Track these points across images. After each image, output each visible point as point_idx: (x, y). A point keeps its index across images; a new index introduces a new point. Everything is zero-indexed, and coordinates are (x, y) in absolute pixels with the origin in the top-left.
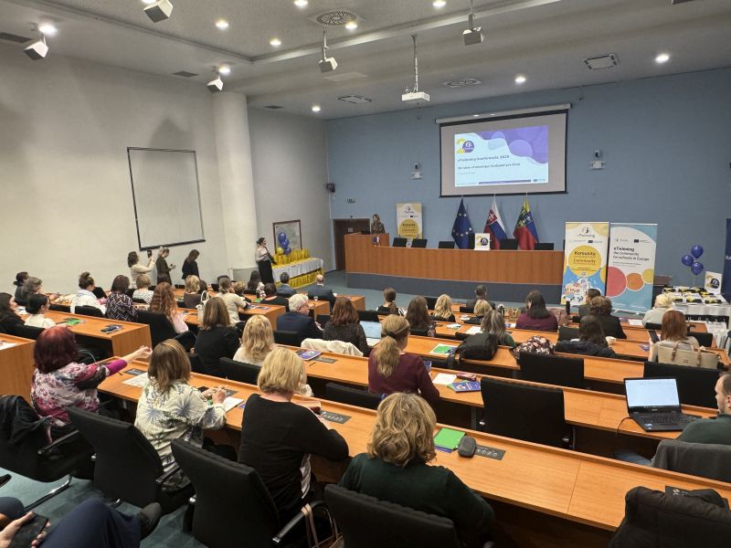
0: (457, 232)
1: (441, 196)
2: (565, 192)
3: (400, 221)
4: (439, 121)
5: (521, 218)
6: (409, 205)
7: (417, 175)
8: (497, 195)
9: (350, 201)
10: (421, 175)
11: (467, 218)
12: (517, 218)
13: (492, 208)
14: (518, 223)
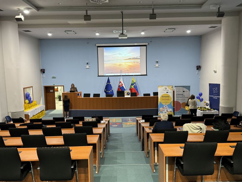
0: (107, 90)
1: (98, 76)
2: (146, 75)
4: (97, 45)
5: (132, 84)
8: (122, 76)
9: (54, 78)
11: (111, 84)
12: (131, 85)
13: (121, 81)
14: (131, 86)
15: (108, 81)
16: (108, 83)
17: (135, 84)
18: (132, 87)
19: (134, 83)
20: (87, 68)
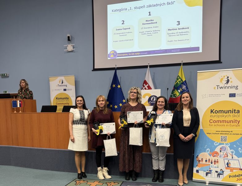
0: (110, 103)
1: (94, 70)
2: (219, 62)
3: (53, 95)
5: (176, 88)
6: (62, 78)
7: (70, 48)
8: (151, 66)
9: (4, 76)
10: (73, 48)
11: (120, 88)
12: (172, 88)
13: (146, 79)
14: (172, 93)
15: (115, 80)
16: (114, 86)
17: (184, 87)
18: (174, 95)
19: (183, 83)
20: (69, 50)
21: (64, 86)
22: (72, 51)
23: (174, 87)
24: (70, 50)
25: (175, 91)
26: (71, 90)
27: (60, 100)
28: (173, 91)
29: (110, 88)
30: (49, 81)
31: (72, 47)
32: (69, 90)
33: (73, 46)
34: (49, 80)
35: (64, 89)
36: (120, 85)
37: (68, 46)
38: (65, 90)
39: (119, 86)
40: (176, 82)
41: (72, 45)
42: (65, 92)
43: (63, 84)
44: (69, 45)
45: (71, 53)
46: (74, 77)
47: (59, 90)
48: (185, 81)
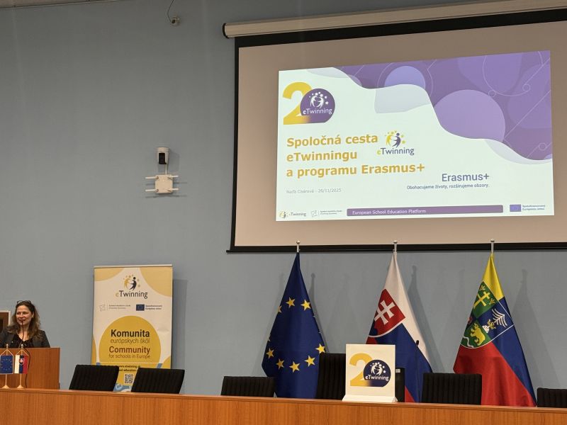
20: (161, 191)
21: (139, 295)
22: (170, 194)
23: (472, 314)
24: (166, 191)
25: (474, 329)
26: (159, 308)
27: (124, 338)
28: (470, 326)
29: (277, 309)
30: (92, 279)
31: (171, 182)
32: (152, 307)
33: (174, 180)
34: (94, 276)
35: (137, 306)
36: (308, 301)
37: (158, 178)
38: (140, 308)
39: (306, 305)
40: (478, 302)
41: (171, 176)
42: (140, 314)
43: (137, 290)
44: (160, 176)
45: (166, 198)
46: (171, 270)
47: (120, 306)
48: (504, 300)
